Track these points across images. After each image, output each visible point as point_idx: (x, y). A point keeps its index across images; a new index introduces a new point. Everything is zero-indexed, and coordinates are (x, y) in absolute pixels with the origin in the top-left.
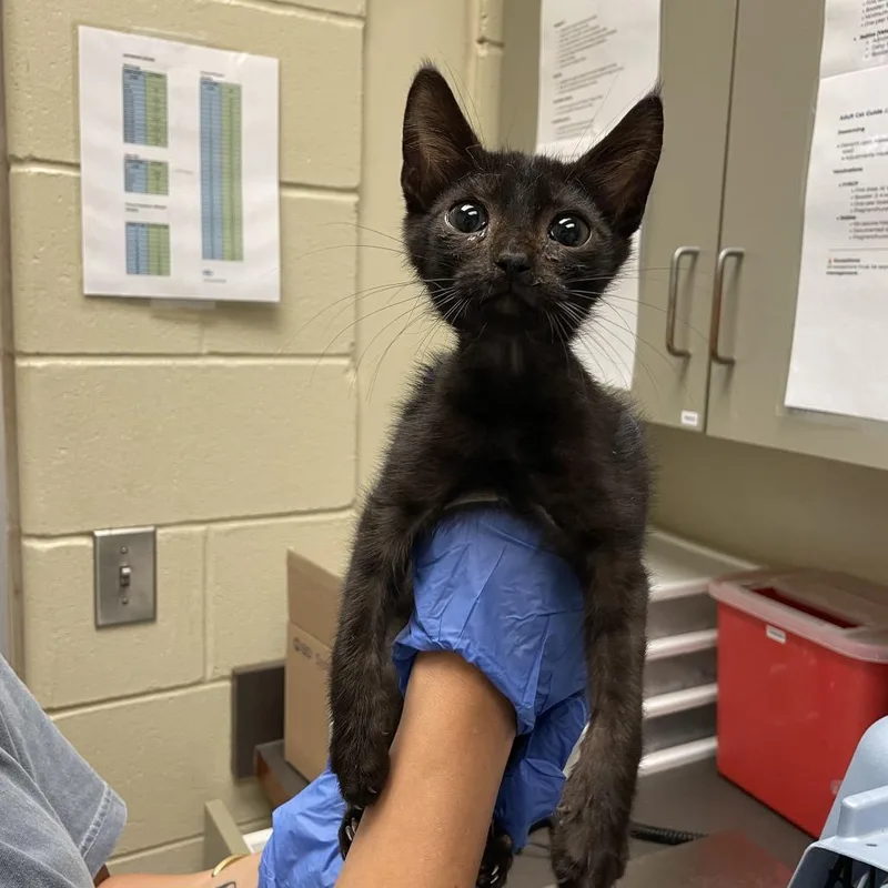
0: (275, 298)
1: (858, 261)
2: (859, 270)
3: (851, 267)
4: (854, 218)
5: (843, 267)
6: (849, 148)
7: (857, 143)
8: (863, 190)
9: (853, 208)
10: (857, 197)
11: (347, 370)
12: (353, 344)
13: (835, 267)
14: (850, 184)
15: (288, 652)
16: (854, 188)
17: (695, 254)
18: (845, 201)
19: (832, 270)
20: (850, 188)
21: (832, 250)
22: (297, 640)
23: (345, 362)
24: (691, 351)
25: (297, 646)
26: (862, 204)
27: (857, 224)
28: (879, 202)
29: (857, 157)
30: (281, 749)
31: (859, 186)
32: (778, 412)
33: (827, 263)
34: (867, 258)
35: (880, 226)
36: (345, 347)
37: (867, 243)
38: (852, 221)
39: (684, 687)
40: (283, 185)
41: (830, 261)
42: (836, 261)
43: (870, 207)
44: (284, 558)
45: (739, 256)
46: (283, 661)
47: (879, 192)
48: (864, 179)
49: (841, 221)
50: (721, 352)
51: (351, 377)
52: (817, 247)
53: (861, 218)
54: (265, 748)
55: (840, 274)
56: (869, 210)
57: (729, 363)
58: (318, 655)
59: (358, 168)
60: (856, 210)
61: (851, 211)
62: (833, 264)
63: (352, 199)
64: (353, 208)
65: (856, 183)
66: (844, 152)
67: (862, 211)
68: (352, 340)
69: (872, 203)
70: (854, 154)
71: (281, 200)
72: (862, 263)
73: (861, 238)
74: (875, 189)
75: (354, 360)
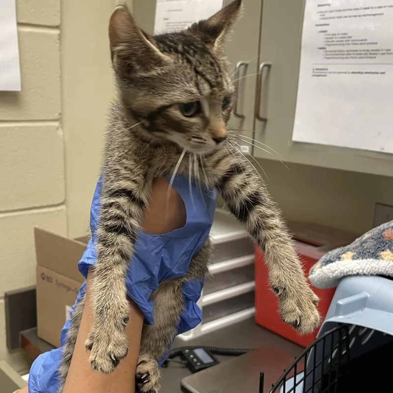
0: (19, 89)
1: (327, 69)
2: (327, 74)
3: (323, 73)
4: (325, 48)
5: (320, 73)
6: (323, 14)
7: (326, 12)
8: (329, 35)
9: (325, 43)
10: (327, 38)
11: (58, 128)
12: (60, 114)
13: (316, 72)
14: (323, 32)
15: (38, 280)
16: (325, 33)
17: (246, 65)
18: (321, 40)
19: (315, 74)
20: (323, 34)
21: (315, 64)
22: (43, 274)
23: (56, 124)
24: (244, 114)
25: (42, 277)
26: (329, 42)
27: (326, 51)
28: (337, 41)
29: (327, 18)
30: (36, 332)
31: (328, 33)
32: (289, 144)
33: (312, 71)
34: (331, 68)
35: (337, 53)
36: (56, 116)
37: (330, 61)
38: (324, 50)
39: (238, 284)
40: (19, 24)
41: (314, 69)
42: (317, 69)
43: (332, 43)
44: (33, 231)
45: (269, 66)
46: (35, 286)
47: (337, 36)
48: (330, 30)
49: (319, 50)
50: (261, 115)
51: (60, 132)
52: (307, 62)
53: (328, 48)
54: (26, 332)
55: (319, 76)
56: (332, 45)
57: (265, 120)
58: (57, 281)
59: (59, 15)
60: (326, 45)
61: (324, 45)
62: (315, 71)
63: (56, 32)
64: (58, 37)
65: (326, 31)
66: (321, 15)
67: (329, 45)
68: (60, 112)
69: (333, 41)
70: (325, 17)
71: (19, 33)
72: (329, 71)
73: (328, 58)
74: (335, 35)
75: (61, 123)
